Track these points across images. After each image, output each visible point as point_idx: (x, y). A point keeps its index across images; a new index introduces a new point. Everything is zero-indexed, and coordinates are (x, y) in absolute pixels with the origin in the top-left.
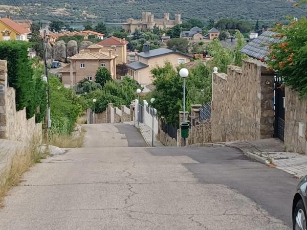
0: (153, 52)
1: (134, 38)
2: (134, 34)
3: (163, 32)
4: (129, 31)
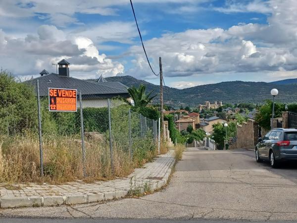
0: (211, 119)
1: (202, 113)
2: (201, 111)
3: (214, 110)
4: (199, 110)
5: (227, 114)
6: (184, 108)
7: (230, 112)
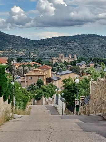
0: (63, 73)
1: (55, 66)
2: (55, 64)
3: (68, 63)
4: (52, 63)
5: (81, 68)
6: (36, 60)
7: (84, 66)
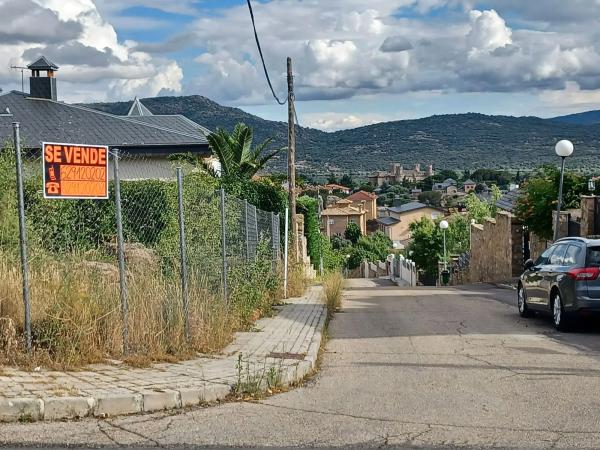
0: (405, 207)
1: (381, 192)
2: (381, 187)
3: (413, 185)
4: (376, 184)
5: (444, 195)
6: (337, 181)
7: (451, 191)
